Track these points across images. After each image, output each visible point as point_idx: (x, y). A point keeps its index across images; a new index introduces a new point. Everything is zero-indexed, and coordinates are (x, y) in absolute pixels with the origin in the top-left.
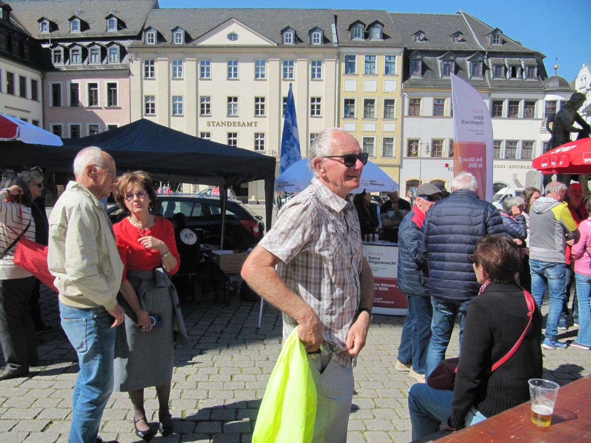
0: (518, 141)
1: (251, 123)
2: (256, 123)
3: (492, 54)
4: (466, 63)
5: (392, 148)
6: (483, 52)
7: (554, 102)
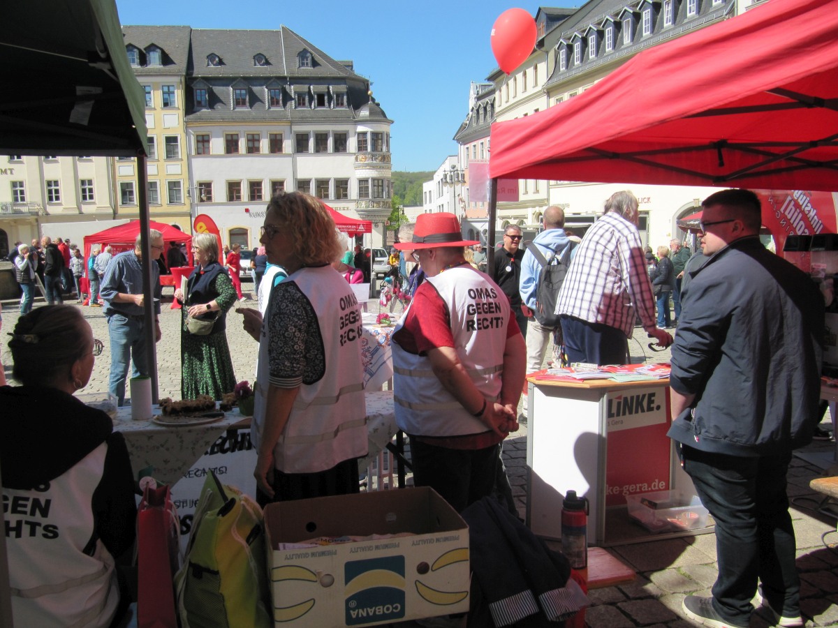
0: (330, 179)
1: (6, 170)
2: (11, 170)
3: (295, 80)
4: (264, 91)
5: (180, 194)
6: (285, 78)
7: (365, 134)
